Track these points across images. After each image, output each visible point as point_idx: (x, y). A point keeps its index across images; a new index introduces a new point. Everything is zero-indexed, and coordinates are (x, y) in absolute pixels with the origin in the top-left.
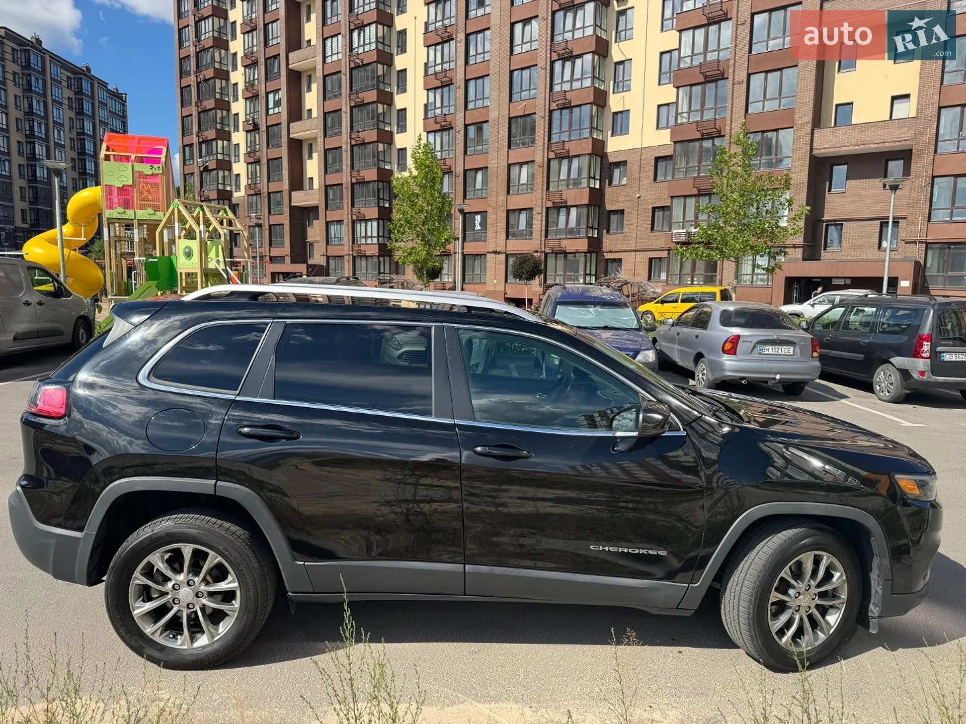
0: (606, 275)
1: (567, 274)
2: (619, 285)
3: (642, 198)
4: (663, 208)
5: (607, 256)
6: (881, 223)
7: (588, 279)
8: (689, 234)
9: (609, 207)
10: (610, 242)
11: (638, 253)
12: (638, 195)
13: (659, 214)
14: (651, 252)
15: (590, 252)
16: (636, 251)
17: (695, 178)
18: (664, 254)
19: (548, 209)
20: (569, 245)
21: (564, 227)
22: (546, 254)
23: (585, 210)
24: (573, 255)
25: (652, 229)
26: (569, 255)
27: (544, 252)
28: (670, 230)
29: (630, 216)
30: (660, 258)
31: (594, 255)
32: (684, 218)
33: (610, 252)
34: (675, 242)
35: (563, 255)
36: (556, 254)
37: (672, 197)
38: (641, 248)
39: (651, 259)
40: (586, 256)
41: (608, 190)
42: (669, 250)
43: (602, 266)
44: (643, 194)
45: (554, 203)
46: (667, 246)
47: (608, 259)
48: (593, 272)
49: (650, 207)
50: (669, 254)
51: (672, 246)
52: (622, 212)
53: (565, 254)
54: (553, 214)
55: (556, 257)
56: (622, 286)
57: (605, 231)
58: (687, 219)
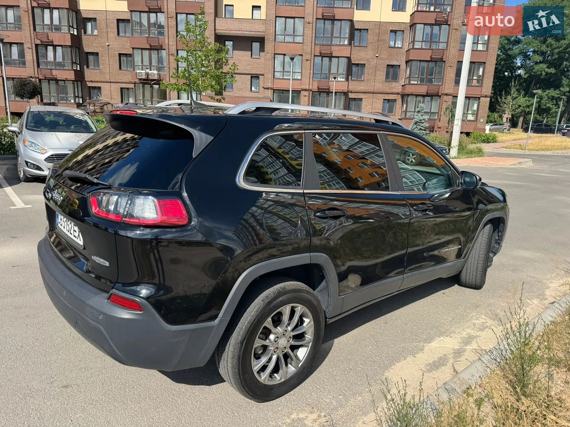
0: (90, 99)
1: (60, 95)
2: (101, 105)
3: (110, 46)
4: (126, 55)
5: (89, 84)
6: (251, 77)
7: (77, 100)
8: (147, 74)
9: (86, 50)
10: (90, 75)
11: (112, 84)
12: (108, 44)
13: (124, 59)
14: (122, 84)
15: (76, 81)
16: (110, 82)
17: (147, 37)
18: (132, 86)
19: (37, 45)
20: (59, 74)
21: (52, 60)
22: (40, 80)
23: (69, 49)
24: (63, 82)
25: (120, 68)
26: (59, 82)
27: (38, 78)
28: (134, 70)
29: (103, 58)
30: (128, 89)
31: (79, 83)
32: (142, 63)
33: (91, 81)
34: (138, 78)
35: (54, 82)
36: (49, 80)
37: (133, 48)
38: (114, 81)
39: (122, 89)
40: (73, 83)
41: (84, 37)
42: (135, 83)
43: (86, 91)
44: (111, 43)
45: (41, 41)
46: (133, 81)
47: (90, 87)
48: (80, 95)
49: (117, 53)
50: (135, 86)
51: (137, 81)
52: (97, 54)
53: (57, 81)
54: (41, 50)
55: (49, 82)
56: (103, 106)
57: (85, 67)
58: (144, 64)
